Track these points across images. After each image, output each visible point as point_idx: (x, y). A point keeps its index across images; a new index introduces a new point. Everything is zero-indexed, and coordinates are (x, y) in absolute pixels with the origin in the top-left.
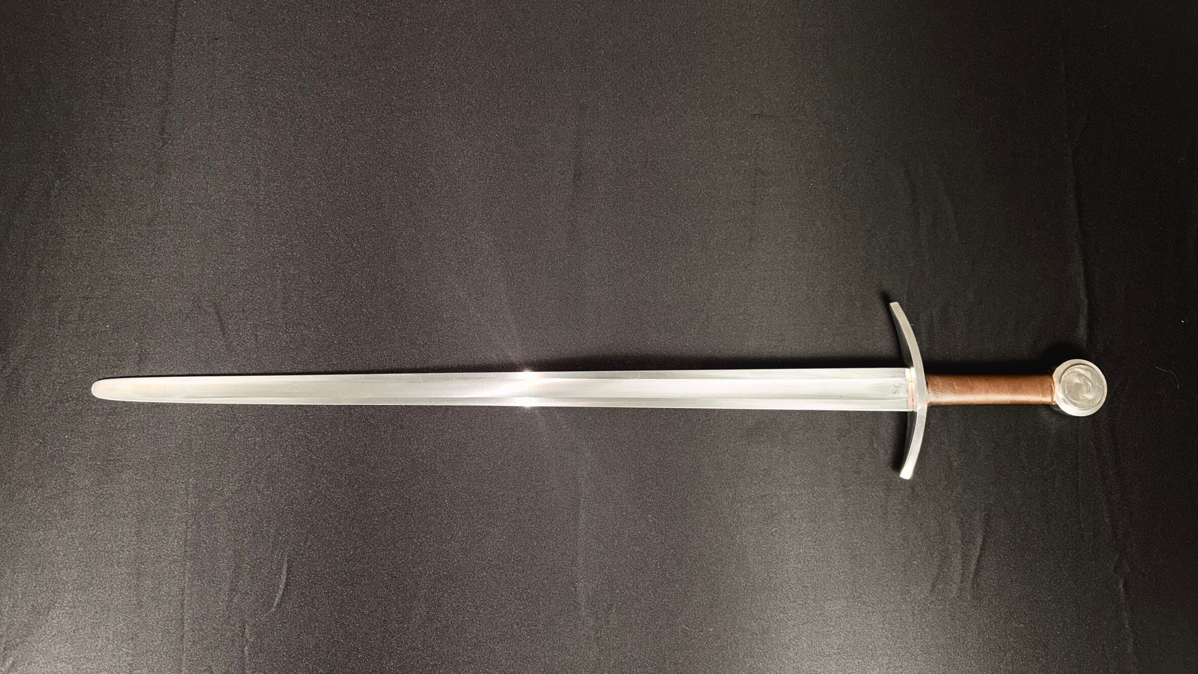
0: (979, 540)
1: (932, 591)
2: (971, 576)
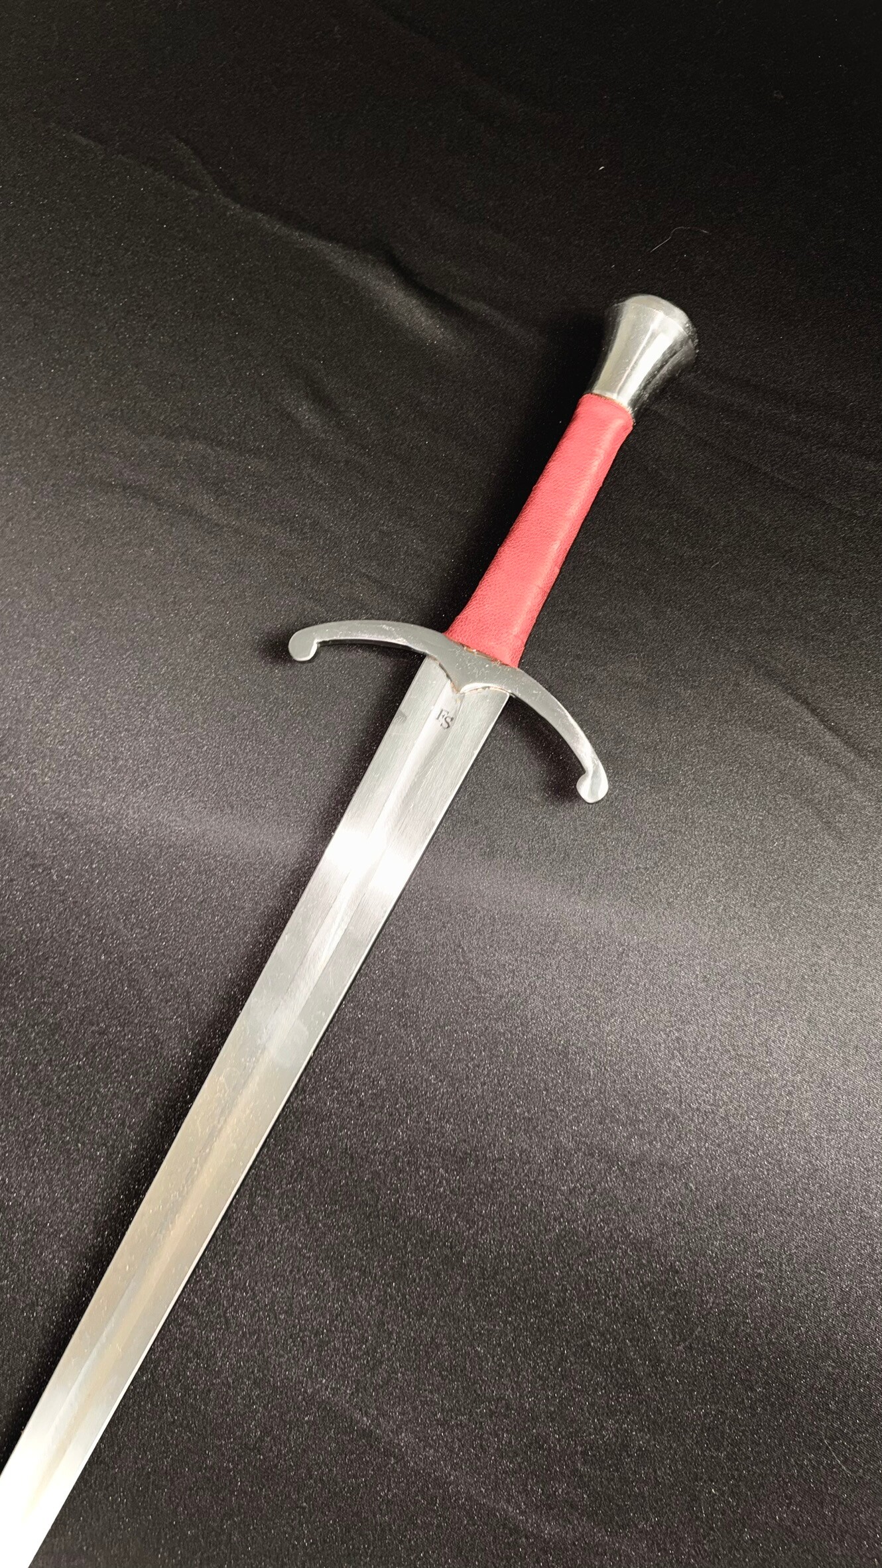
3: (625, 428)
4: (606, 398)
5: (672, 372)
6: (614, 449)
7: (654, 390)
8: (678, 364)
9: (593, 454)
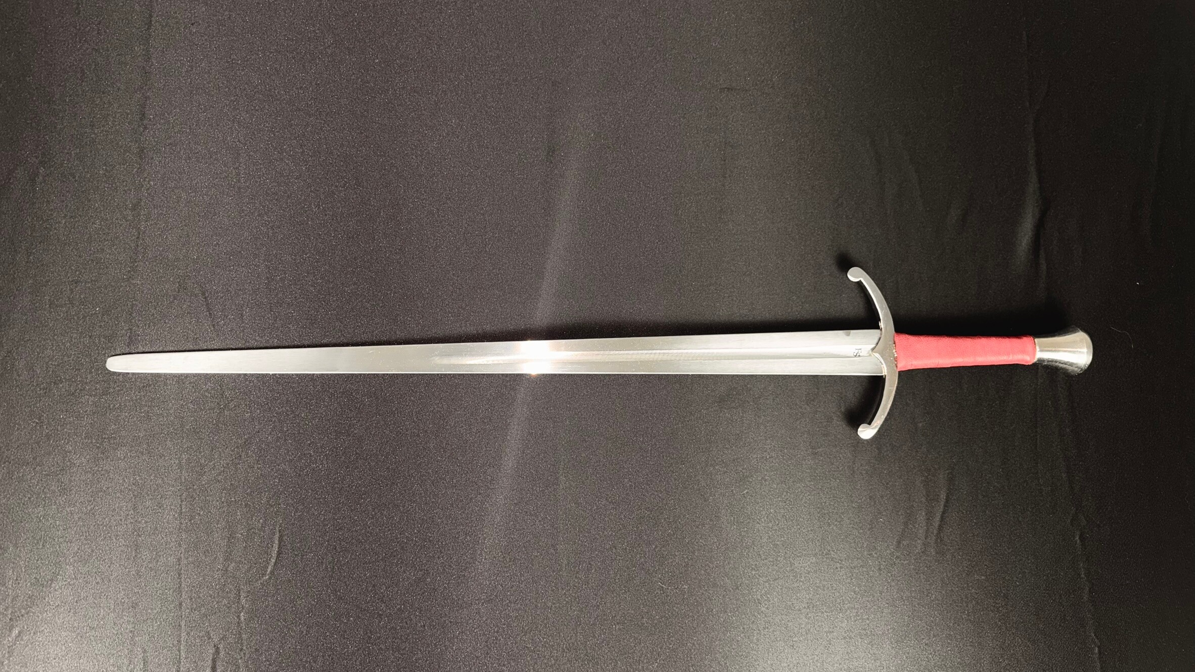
0: (943, 496)
1: (898, 546)
2: (935, 532)
3: (1027, 362)
4: (1035, 347)
5: (1062, 369)
6: (1015, 361)
7: (1049, 365)
8: (1067, 370)
9: (1008, 354)
